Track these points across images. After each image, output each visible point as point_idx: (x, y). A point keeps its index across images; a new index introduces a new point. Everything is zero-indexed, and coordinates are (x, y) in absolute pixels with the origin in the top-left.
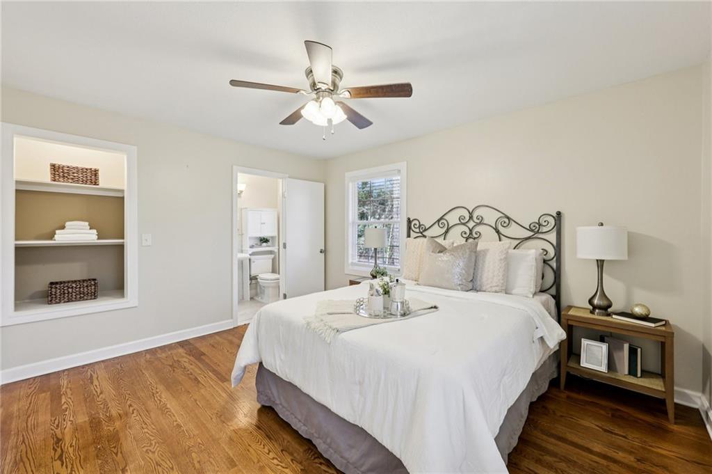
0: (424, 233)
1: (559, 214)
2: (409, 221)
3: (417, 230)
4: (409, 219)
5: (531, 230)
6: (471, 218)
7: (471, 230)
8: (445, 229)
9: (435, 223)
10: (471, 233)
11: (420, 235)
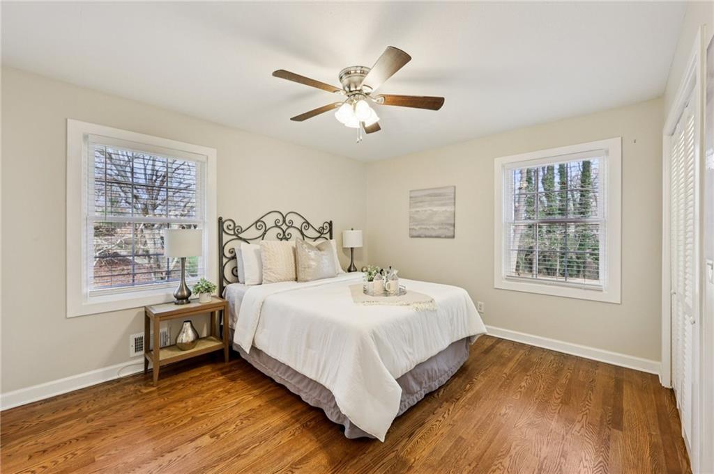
0: (240, 235)
1: (331, 222)
2: (221, 222)
3: (232, 232)
4: (220, 219)
5: (319, 232)
6: (284, 221)
7: (284, 232)
8: (263, 230)
9: (252, 225)
10: (284, 235)
11: (235, 237)
